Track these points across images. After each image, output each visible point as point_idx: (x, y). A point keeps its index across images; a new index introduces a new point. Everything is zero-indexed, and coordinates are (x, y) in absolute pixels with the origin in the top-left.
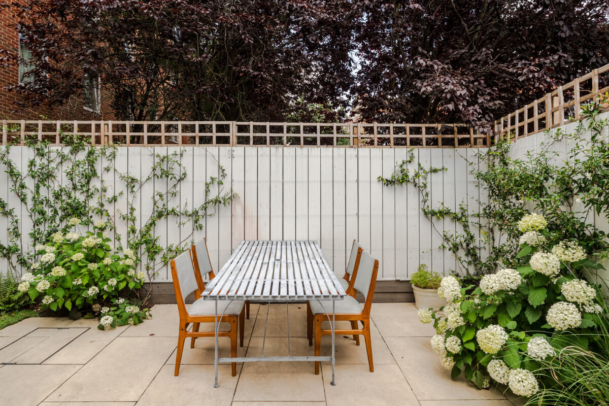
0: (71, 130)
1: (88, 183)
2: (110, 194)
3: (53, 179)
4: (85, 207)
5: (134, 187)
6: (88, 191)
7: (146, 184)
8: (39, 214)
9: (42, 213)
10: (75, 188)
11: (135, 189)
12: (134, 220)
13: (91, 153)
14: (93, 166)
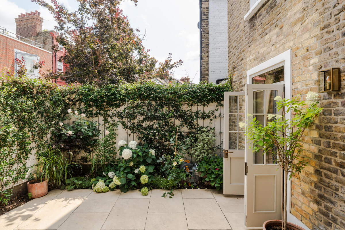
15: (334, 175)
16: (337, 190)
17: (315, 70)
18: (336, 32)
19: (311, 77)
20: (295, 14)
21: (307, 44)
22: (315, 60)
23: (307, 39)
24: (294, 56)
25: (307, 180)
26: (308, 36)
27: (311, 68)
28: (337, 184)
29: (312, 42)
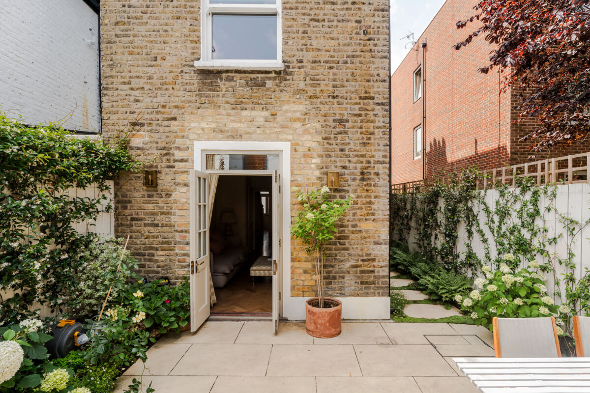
0: (522, 172)
1: (533, 222)
2: (550, 235)
3: (509, 217)
4: (530, 244)
5: (574, 229)
6: (532, 230)
7: (587, 227)
8: (500, 245)
9: (502, 244)
10: (523, 226)
11: (574, 232)
12: (573, 267)
13: (535, 193)
14: (537, 206)
15: (334, 247)
16: (336, 256)
17: (318, 169)
18: (334, 146)
19: (312, 173)
20: (295, 112)
21: (309, 145)
22: (316, 160)
23: (309, 140)
24: (293, 150)
25: (310, 259)
26: (310, 139)
27: (313, 166)
28: (336, 252)
29: (314, 145)
